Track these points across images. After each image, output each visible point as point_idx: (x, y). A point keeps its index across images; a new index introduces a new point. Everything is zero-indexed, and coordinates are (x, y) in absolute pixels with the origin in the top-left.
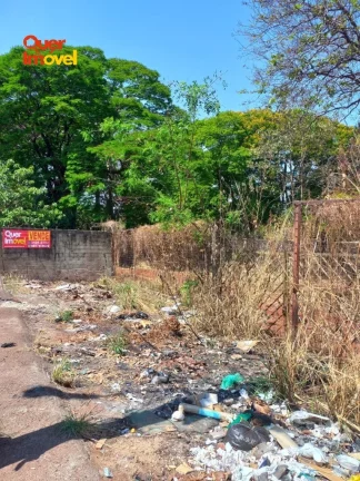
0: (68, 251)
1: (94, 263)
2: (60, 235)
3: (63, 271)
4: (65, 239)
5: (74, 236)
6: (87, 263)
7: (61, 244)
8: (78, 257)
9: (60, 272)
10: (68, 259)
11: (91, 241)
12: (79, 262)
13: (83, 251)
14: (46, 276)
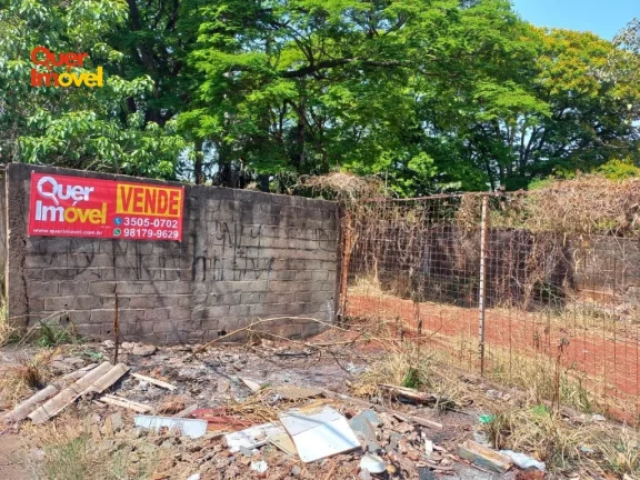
0: (230, 253)
1: (293, 288)
2: (212, 203)
3: (215, 311)
4: (225, 215)
5: (247, 207)
6: (278, 287)
7: (213, 231)
8: (256, 270)
9: (204, 315)
10: (228, 274)
11: (291, 226)
12: (258, 285)
13: (268, 253)
14: (165, 326)
